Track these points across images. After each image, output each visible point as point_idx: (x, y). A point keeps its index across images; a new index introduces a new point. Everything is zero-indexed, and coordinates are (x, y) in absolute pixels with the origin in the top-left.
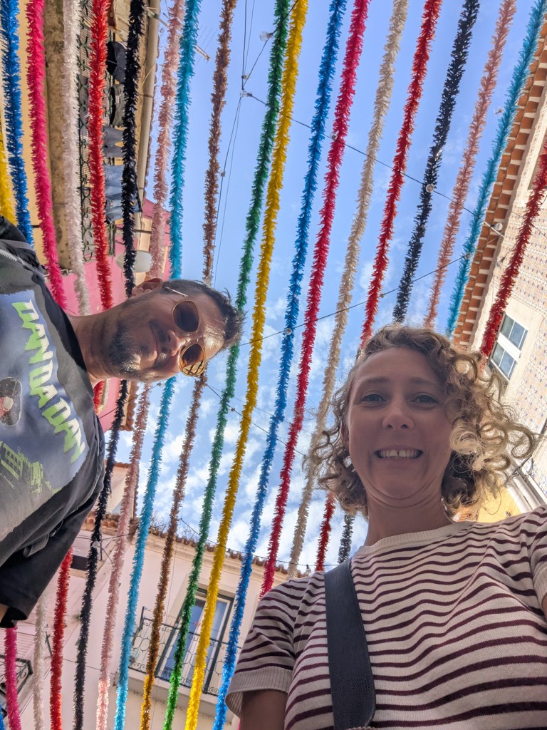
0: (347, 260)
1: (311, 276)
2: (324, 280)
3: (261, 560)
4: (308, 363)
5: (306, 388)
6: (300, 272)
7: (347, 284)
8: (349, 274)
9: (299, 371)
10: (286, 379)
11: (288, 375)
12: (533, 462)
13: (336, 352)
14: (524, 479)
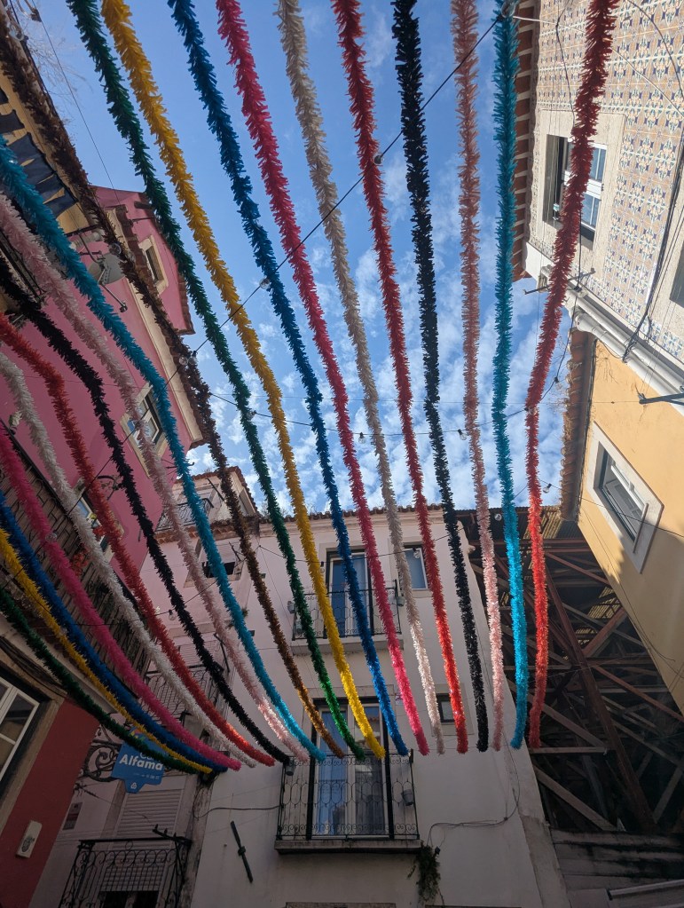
0: (300, 118)
1: (263, 176)
2: (285, 173)
3: (380, 508)
4: (319, 316)
5: (331, 350)
6: (242, 175)
7: (320, 165)
8: (315, 144)
9: (313, 333)
10: (302, 349)
11: (300, 342)
12: (650, 322)
13: (349, 285)
14: (644, 346)
